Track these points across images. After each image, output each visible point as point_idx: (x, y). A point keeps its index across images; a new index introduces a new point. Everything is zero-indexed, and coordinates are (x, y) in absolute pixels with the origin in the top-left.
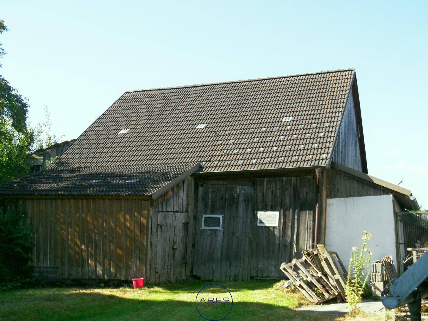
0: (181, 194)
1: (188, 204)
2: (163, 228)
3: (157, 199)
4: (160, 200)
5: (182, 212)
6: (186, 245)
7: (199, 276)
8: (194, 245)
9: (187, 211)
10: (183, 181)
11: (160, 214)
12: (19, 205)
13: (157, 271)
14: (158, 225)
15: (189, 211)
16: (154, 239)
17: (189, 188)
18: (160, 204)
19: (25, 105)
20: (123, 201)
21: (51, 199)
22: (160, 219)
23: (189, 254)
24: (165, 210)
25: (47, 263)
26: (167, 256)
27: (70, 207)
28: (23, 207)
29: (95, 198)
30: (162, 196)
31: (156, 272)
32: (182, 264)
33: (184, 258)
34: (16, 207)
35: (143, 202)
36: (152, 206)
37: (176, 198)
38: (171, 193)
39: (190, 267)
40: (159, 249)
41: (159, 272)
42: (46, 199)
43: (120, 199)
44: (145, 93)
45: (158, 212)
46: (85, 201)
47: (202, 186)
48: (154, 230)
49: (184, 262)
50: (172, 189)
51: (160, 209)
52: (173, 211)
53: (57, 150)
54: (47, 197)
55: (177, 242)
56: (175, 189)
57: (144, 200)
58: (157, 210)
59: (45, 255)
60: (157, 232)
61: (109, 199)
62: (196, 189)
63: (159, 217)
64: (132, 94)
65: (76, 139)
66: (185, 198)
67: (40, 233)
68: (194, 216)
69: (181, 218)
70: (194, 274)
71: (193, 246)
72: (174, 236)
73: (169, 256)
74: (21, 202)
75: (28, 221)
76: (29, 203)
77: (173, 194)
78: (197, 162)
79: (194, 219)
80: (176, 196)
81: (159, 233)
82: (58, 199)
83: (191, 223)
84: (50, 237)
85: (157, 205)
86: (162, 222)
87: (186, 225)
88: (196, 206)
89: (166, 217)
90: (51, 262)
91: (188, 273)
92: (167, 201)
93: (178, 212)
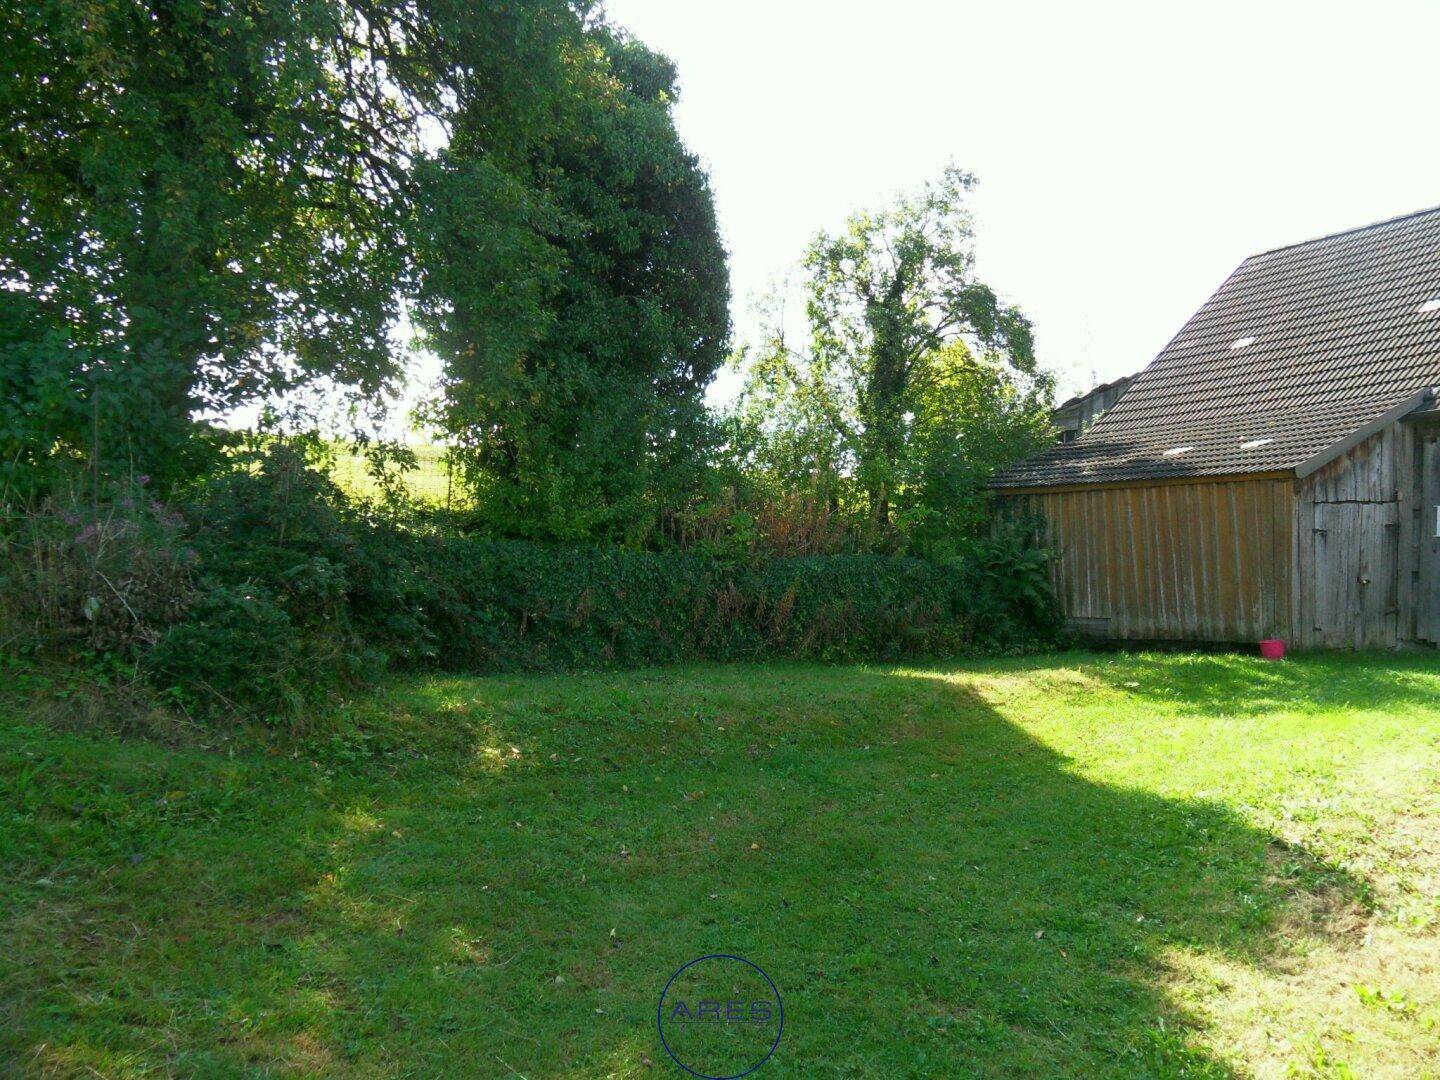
0: (1376, 463)
1: (1395, 485)
2: (1330, 536)
3: (1311, 477)
4: (1318, 478)
5: (1381, 503)
6: (1395, 576)
7: (1433, 640)
8: (1417, 573)
9: (1394, 499)
10: (1380, 435)
11: (1318, 509)
12: (1031, 506)
13: (1317, 626)
14: (1315, 531)
15: (1400, 497)
16: (1307, 560)
17: (1398, 447)
18: (1318, 489)
19: (1028, 325)
20: (1232, 485)
21: (1089, 492)
22: (1319, 518)
23: (1405, 590)
24: (1331, 499)
25: (1087, 610)
26: (1343, 595)
27: (1126, 504)
28: (1038, 510)
29: (1174, 482)
30: (1322, 470)
31: (1315, 629)
32: (1387, 614)
33: (1392, 600)
34: (1026, 509)
35: (1276, 484)
36: (1297, 493)
37: (1363, 474)
38: (1346, 463)
39: (1409, 619)
40: (1321, 581)
41: (1324, 628)
42: (1079, 492)
43: (1226, 483)
44: (1292, 251)
45: (1315, 504)
46: (1154, 490)
47: (1434, 440)
48: (1306, 542)
49: (1392, 608)
50: (1351, 454)
51: (1320, 498)
52: (1355, 501)
53: (1105, 397)
54: (1080, 488)
55: (1370, 566)
56: (1358, 453)
57: (1278, 480)
58: (1310, 499)
59: (1083, 595)
60: (1313, 545)
61: (1203, 484)
62: (1419, 449)
63: (1317, 515)
64: (1263, 259)
65: (1141, 371)
66: (1386, 471)
67: (1072, 555)
68: (1415, 510)
69: (1377, 517)
70: (1421, 635)
71: (1416, 575)
72: (1361, 552)
73: (1348, 596)
74: (1033, 501)
75: (1049, 533)
76: (1048, 502)
77: (1354, 465)
78: (1418, 388)
79: (1415, 517)
80: (1362, 466)
81: (1319, 549)
82: (1101, 491)
83: (1408, 525)
84: (1091, 560)
85: (1312, 488)
86: (1324, 523)
87: (1394, 530)
88: (1419, 487)
89: (1335, 515)
90: (1094, 608)
91: (1403, 633)
92: (1337, 480)
93: (1369, 502)
